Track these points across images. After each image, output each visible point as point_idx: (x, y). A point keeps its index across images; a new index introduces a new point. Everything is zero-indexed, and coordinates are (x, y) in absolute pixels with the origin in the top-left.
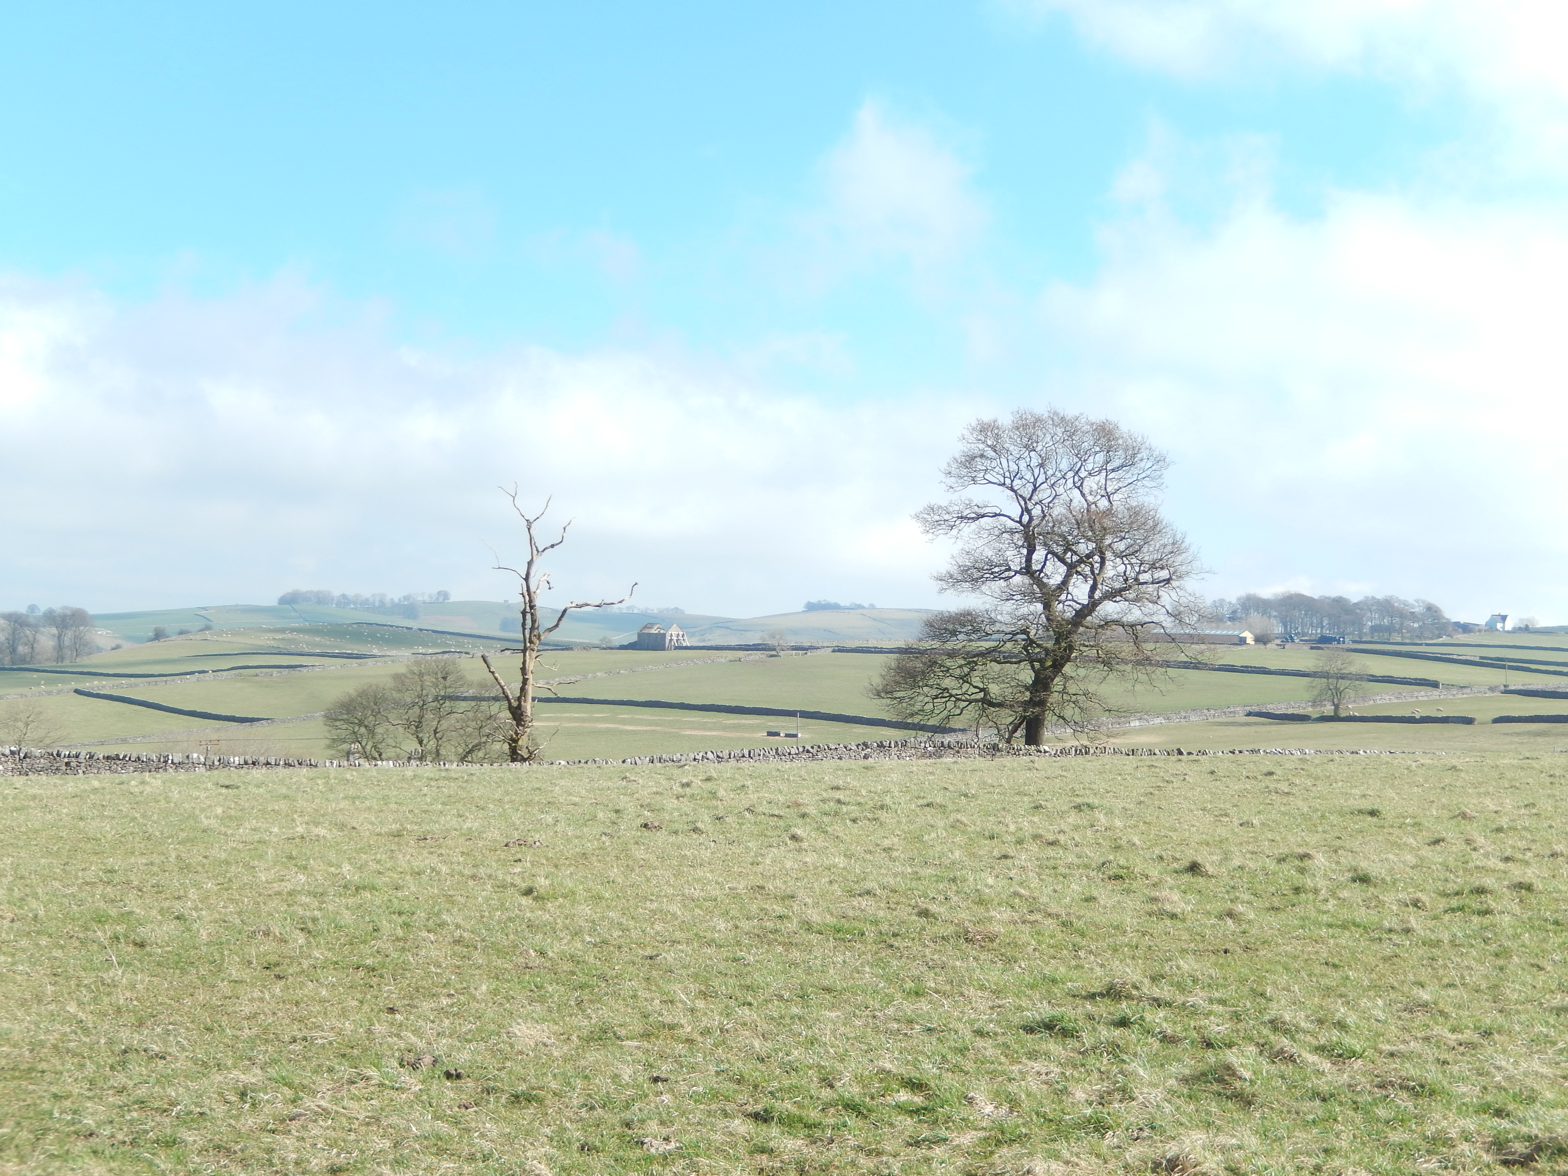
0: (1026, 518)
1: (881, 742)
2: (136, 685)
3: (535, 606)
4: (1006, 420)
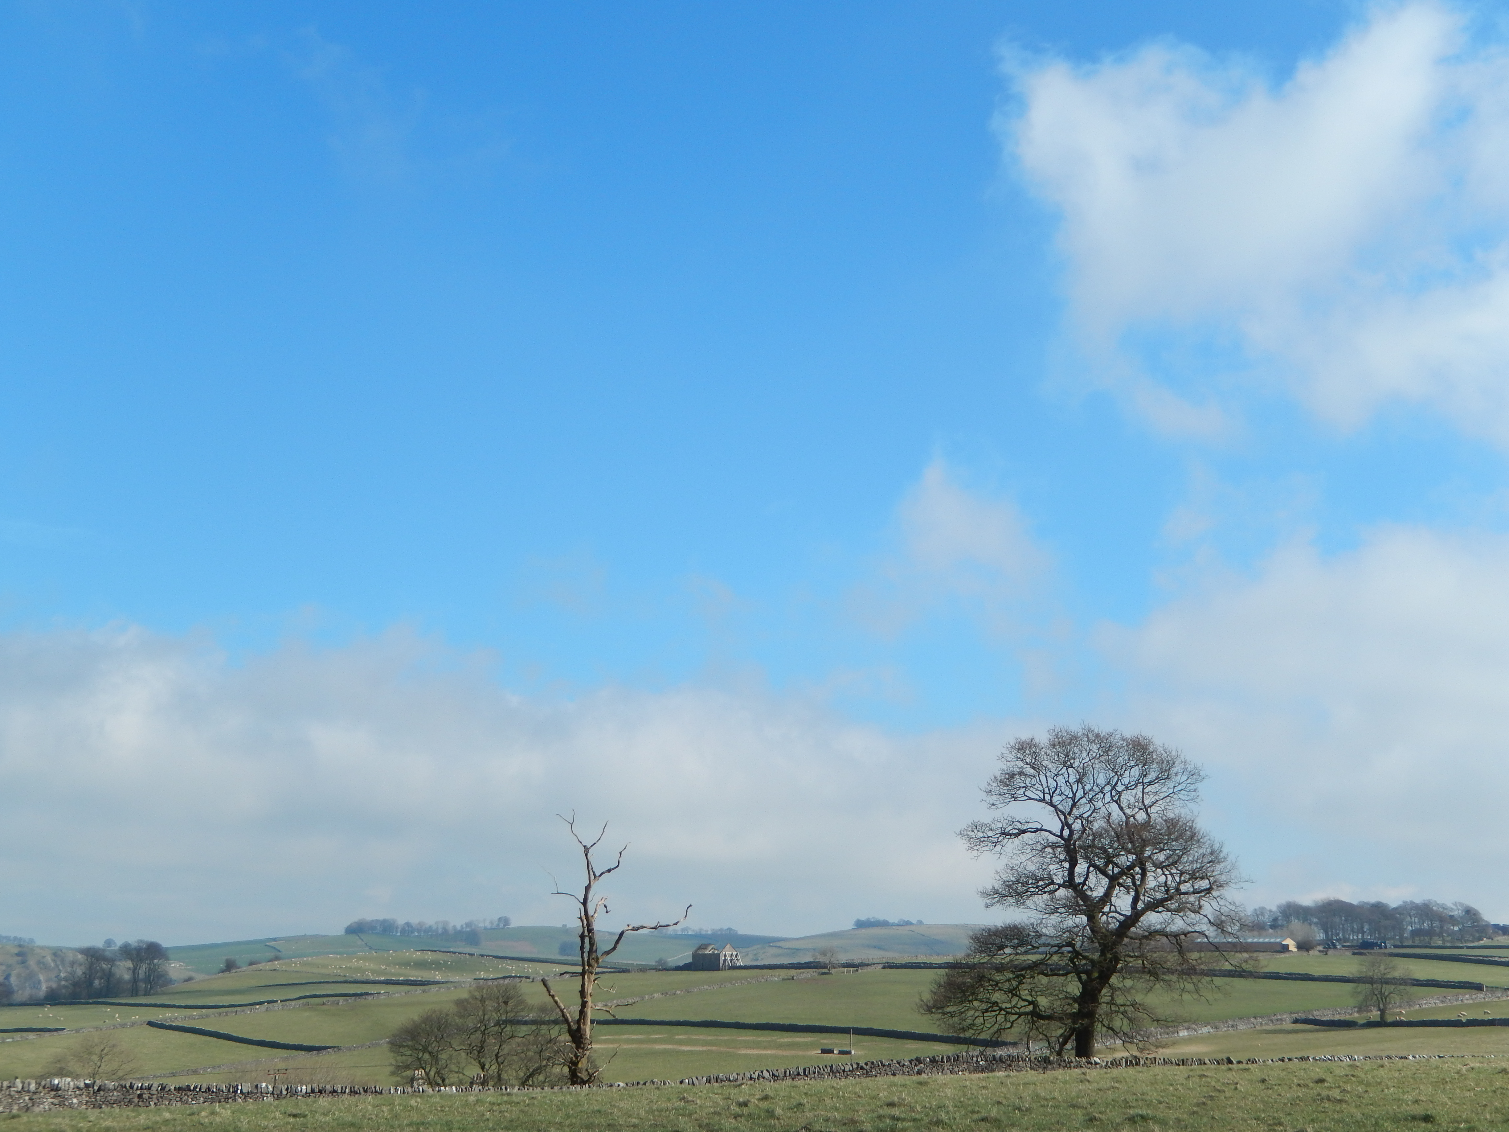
0: (1066, 833)
1: (934, 1057)
2: (207, 1016)
3: (593, 929)
4: (1043, 738)
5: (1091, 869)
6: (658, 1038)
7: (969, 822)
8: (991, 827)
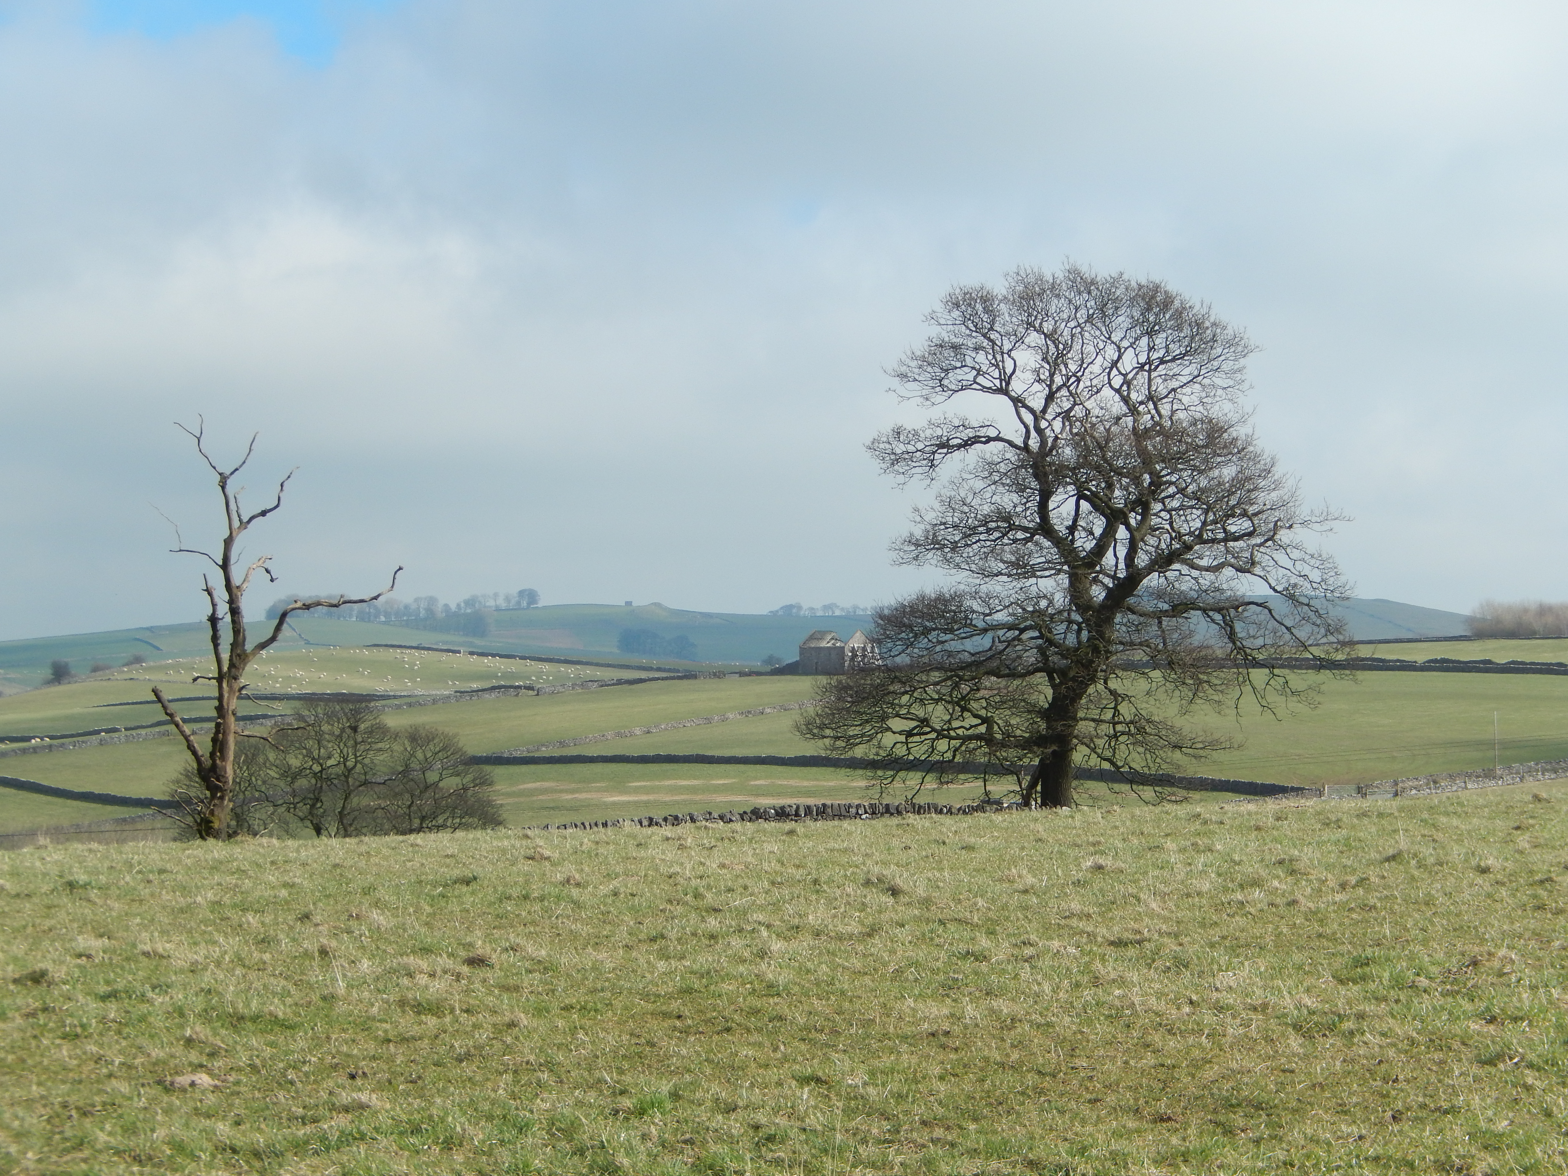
0: (1034, 443)
3: (238, 608)
5: (1082, 502)
6: (723, 785)
7: (887, 428)
8: (922, 435)
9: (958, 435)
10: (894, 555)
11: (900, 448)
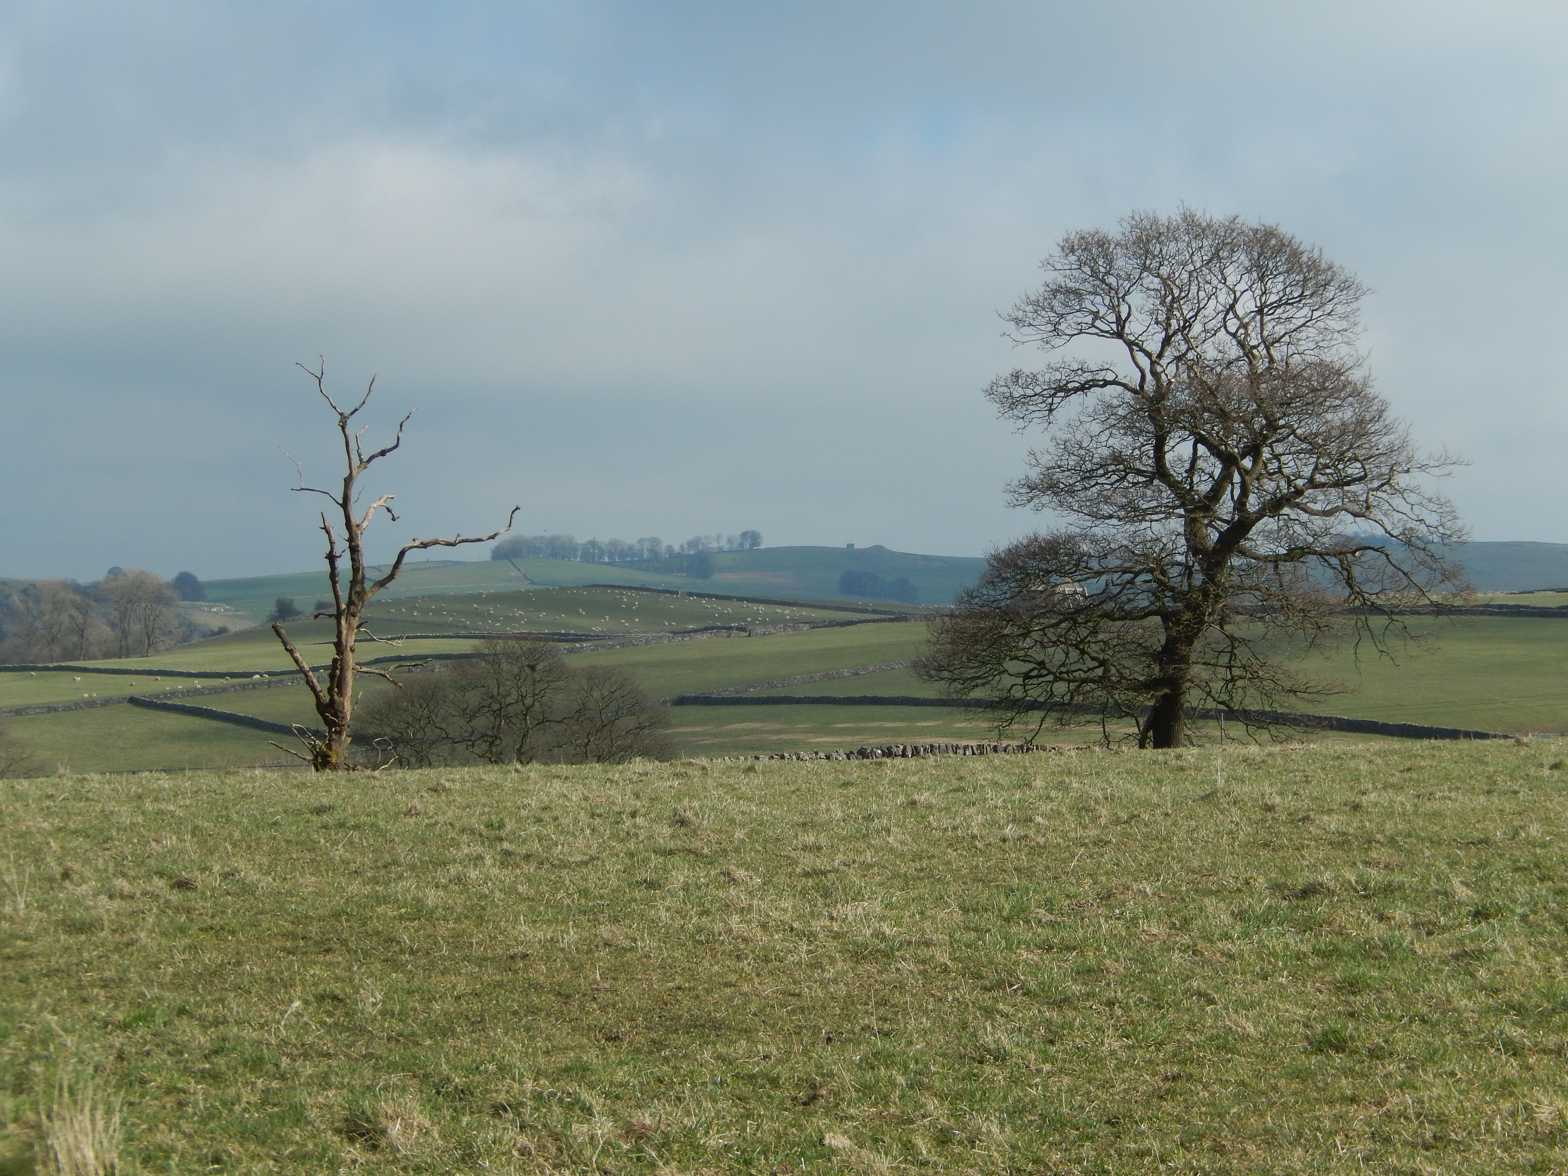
0: (1150, 386)
2: (223, 690)
3: (358, 546)
6: (927, 727)
7: (1006, 372)
8: (1041, 379)
9: (1076, 379)
10: (1009, 497)
11: (1018, 392)
